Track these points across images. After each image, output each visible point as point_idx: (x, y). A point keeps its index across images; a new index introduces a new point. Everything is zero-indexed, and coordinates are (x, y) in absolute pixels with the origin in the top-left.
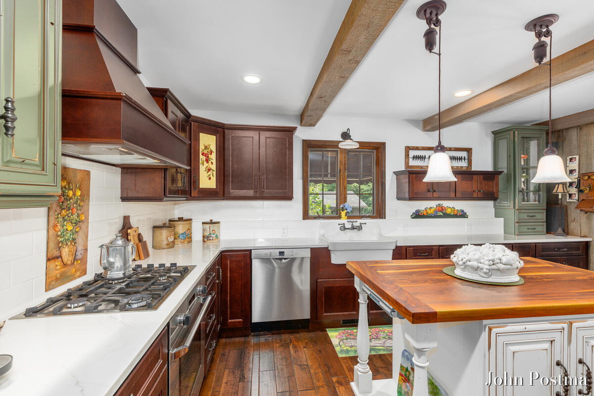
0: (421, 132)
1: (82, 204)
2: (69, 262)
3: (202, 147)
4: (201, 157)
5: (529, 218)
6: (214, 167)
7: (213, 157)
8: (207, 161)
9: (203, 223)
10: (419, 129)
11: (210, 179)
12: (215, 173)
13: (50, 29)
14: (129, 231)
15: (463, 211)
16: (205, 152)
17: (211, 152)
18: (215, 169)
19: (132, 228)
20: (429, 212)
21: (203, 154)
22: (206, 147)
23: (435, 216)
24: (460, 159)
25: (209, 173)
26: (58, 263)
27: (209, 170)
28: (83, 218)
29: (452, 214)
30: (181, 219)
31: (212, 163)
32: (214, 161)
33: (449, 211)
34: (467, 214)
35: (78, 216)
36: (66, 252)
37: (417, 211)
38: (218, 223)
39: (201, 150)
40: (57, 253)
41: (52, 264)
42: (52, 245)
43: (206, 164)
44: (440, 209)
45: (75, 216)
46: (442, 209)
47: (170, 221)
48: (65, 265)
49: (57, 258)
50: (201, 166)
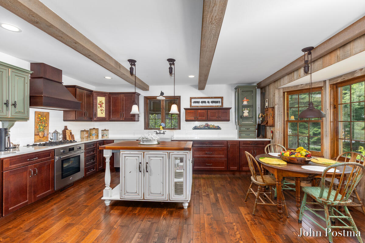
0: (198, 90)
1: (46, 121)
2: (42, 137)
3: (98, 102)
4: (98, 105)
5: (246, 129)
6: (104, 109)
7: (104, 105)
8: (101, 107)
9: (102, 130)
10: (197, 89)
11: (102, 113)
12: (104, 111)
13: (26, 84)
14: (66, 131)
15: (218, 126)
16: (100, 103)
17: (103, 103)
18: (105, 110)
19: (68, 129)
20: (201, 127)
21: (99, 104)
22: (100, 102)
23: (204, 129)
24: (217, 102)
25: (102, 111)
26: (38, 136)
27: (102, 110)
28: (47, 125)
29: (213, 128)
30: (94, 129)
31: (103, 108)
32: (104, 107)
33: (211, 126)
34: (221, 128)
35: (45, 124)
36: (40, 134)
37: (195, 127)
38: (108, 130)
39: (98, 103)
40: (38, 134)
41: (36, 136)
42: (36, 131)
43: (100, 108)
44: (207, 125)
45: (44, 125)
46: (208, 126)
47: (90, 129)
48: (40, 137)
49: (38, 135)
50: (98, 109)
